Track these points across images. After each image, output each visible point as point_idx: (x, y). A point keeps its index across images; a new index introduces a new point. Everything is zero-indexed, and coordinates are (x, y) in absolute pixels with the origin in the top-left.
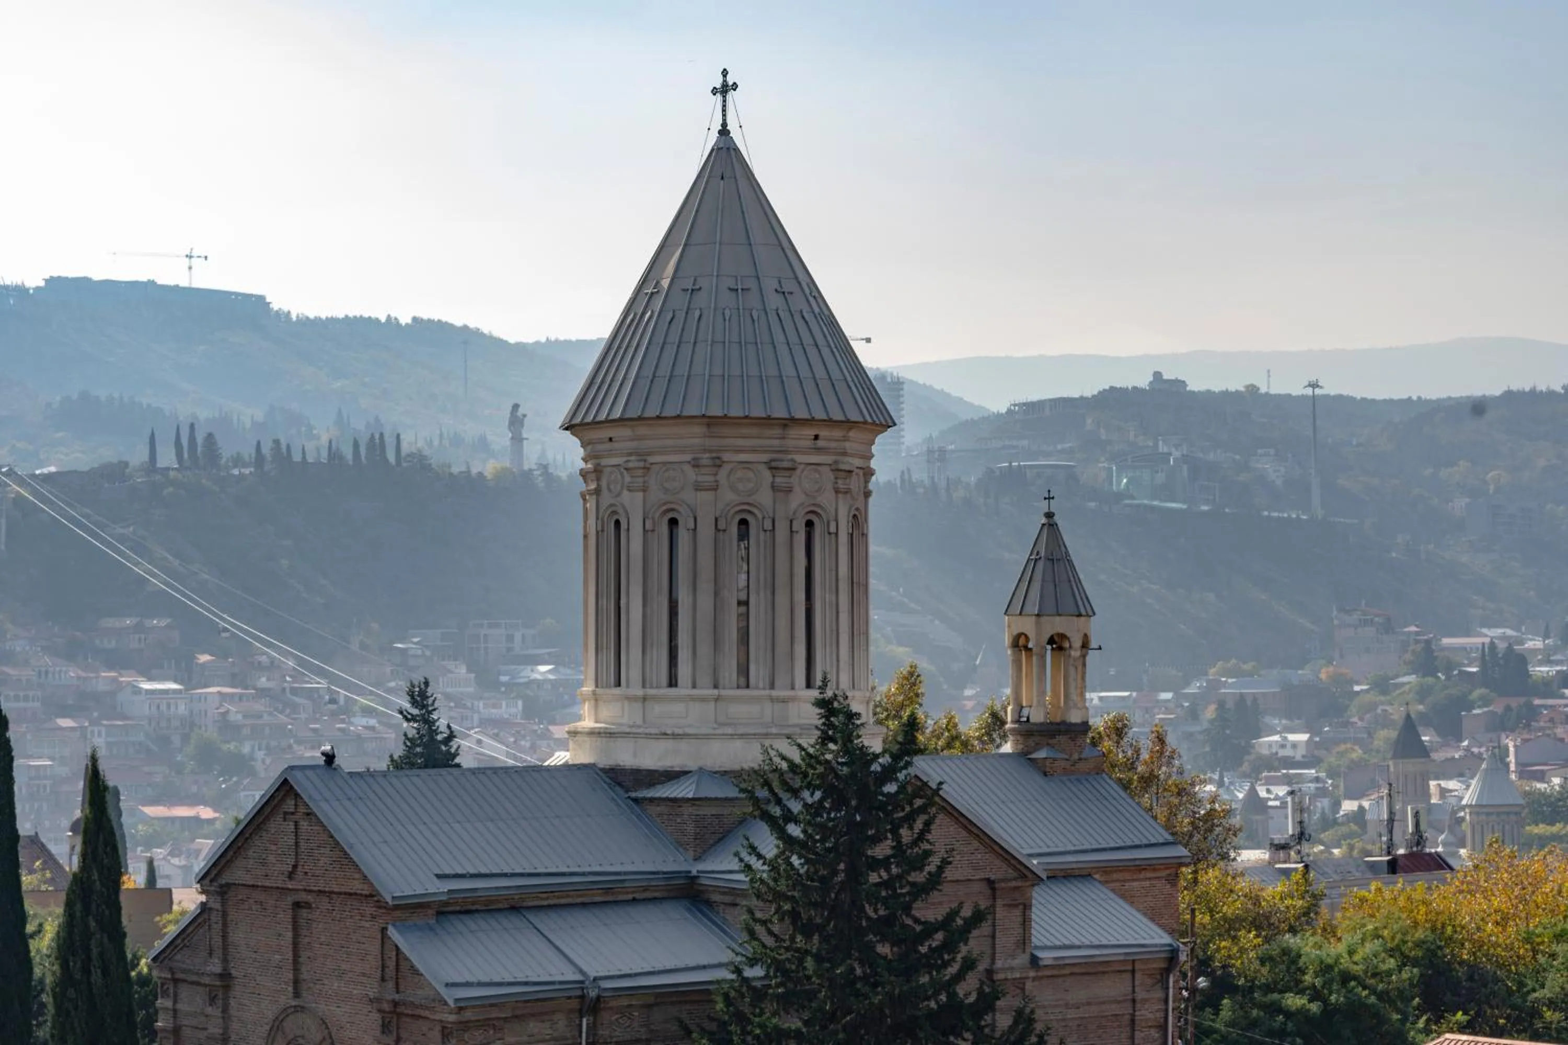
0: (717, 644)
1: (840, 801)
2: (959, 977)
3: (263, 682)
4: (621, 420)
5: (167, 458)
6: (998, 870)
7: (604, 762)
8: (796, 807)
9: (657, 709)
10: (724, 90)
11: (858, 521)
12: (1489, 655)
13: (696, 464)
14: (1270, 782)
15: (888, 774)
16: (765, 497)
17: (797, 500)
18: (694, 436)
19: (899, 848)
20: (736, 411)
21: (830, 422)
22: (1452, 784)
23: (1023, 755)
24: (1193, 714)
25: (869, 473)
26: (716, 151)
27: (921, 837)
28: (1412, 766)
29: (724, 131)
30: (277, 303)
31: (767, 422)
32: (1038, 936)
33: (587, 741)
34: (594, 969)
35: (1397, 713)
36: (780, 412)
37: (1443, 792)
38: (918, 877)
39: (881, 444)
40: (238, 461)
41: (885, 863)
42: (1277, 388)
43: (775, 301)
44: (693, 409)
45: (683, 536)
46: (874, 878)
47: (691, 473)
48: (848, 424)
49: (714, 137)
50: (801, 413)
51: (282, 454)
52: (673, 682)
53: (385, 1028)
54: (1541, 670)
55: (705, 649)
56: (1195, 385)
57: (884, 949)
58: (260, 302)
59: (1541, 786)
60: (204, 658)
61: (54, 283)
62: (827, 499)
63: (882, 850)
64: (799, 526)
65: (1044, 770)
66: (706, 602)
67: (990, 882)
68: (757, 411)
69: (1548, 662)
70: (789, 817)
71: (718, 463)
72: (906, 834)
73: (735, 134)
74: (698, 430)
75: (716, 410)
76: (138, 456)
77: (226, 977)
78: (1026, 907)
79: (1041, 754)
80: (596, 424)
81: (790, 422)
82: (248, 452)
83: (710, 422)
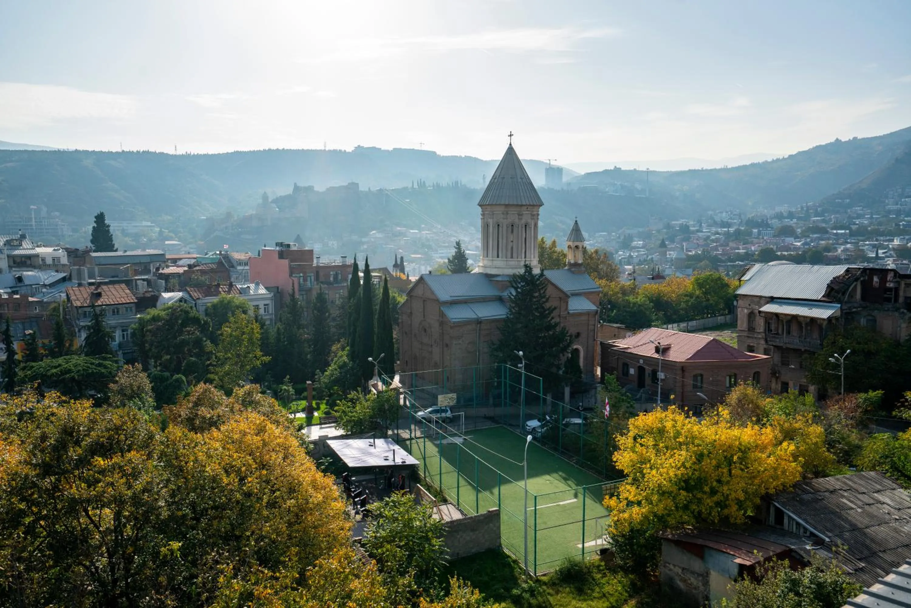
0: (507, 250)
1: (528, 285)
2: (551, 320)
3: (434, 230)
4: (488, 205)
5: (416, 186)
6: (561, 295)
7: (485, 272)
8: (520, 286)
9: (495, 262)
10: (511, 135)
11: (536, 225)
12: (681, 226)
13: (503, 214)
14: (634, 252)
15: (538, 279)
16: (517, 221)
17: (523, 221)
18: (502, 208)
19: (540, 294)
20: (511, 203)
21: (530, 205)
22: (672, 253)
23: (569, 270)
24: (619, 237)
25: (538, 215)
26: (509, 148)
27: (544, 293)
28: (664, 249)
29: (510, 144)
30: (438, 153)
31: (517, 205)
32: (570, 308)
33: (481, 268)
34: (480, 316)
35: (661, 238)
36: (520, 203)
37: (670, 254)
38: (544, 300)
39: (541, 209)
40: (430, 186)
41: (537, 297)
42: (640, 169)
43: (520, 180)
44: (503, 203)
45: (500, 229)
46: (535, 300)
47: (502, 216)
48: (534, 205)
49: (508, 146)
50: (524, 203)
51: (438, 185)
52: (498, 257)
53: (440, 325)
54: (692, 229)
55: (504, 251)
56: (623, 168)
57: (536, 314)
58: (434, 153)
59: (690, 253)
60: (423, 226)
61: (394, 149)
62: (529, 221)
63: (536, 294)
64: (524, 226)
65: (573, 272)
66: (505, 241)
67: (560, 298)
68: (515, 203)
69: (694, 227)
70: (518, 287)
71: (507, 214)
72: (542, 292)
73: (513, 145)
74: (503, 207)
75: (507, 203)
76: (410, 186)
77: (411, 313)
78: (567, 302)
79: (573, 269)
80: (483, 205)
81: (522, 206)
82: (432, 184)
83: (507, 206)
